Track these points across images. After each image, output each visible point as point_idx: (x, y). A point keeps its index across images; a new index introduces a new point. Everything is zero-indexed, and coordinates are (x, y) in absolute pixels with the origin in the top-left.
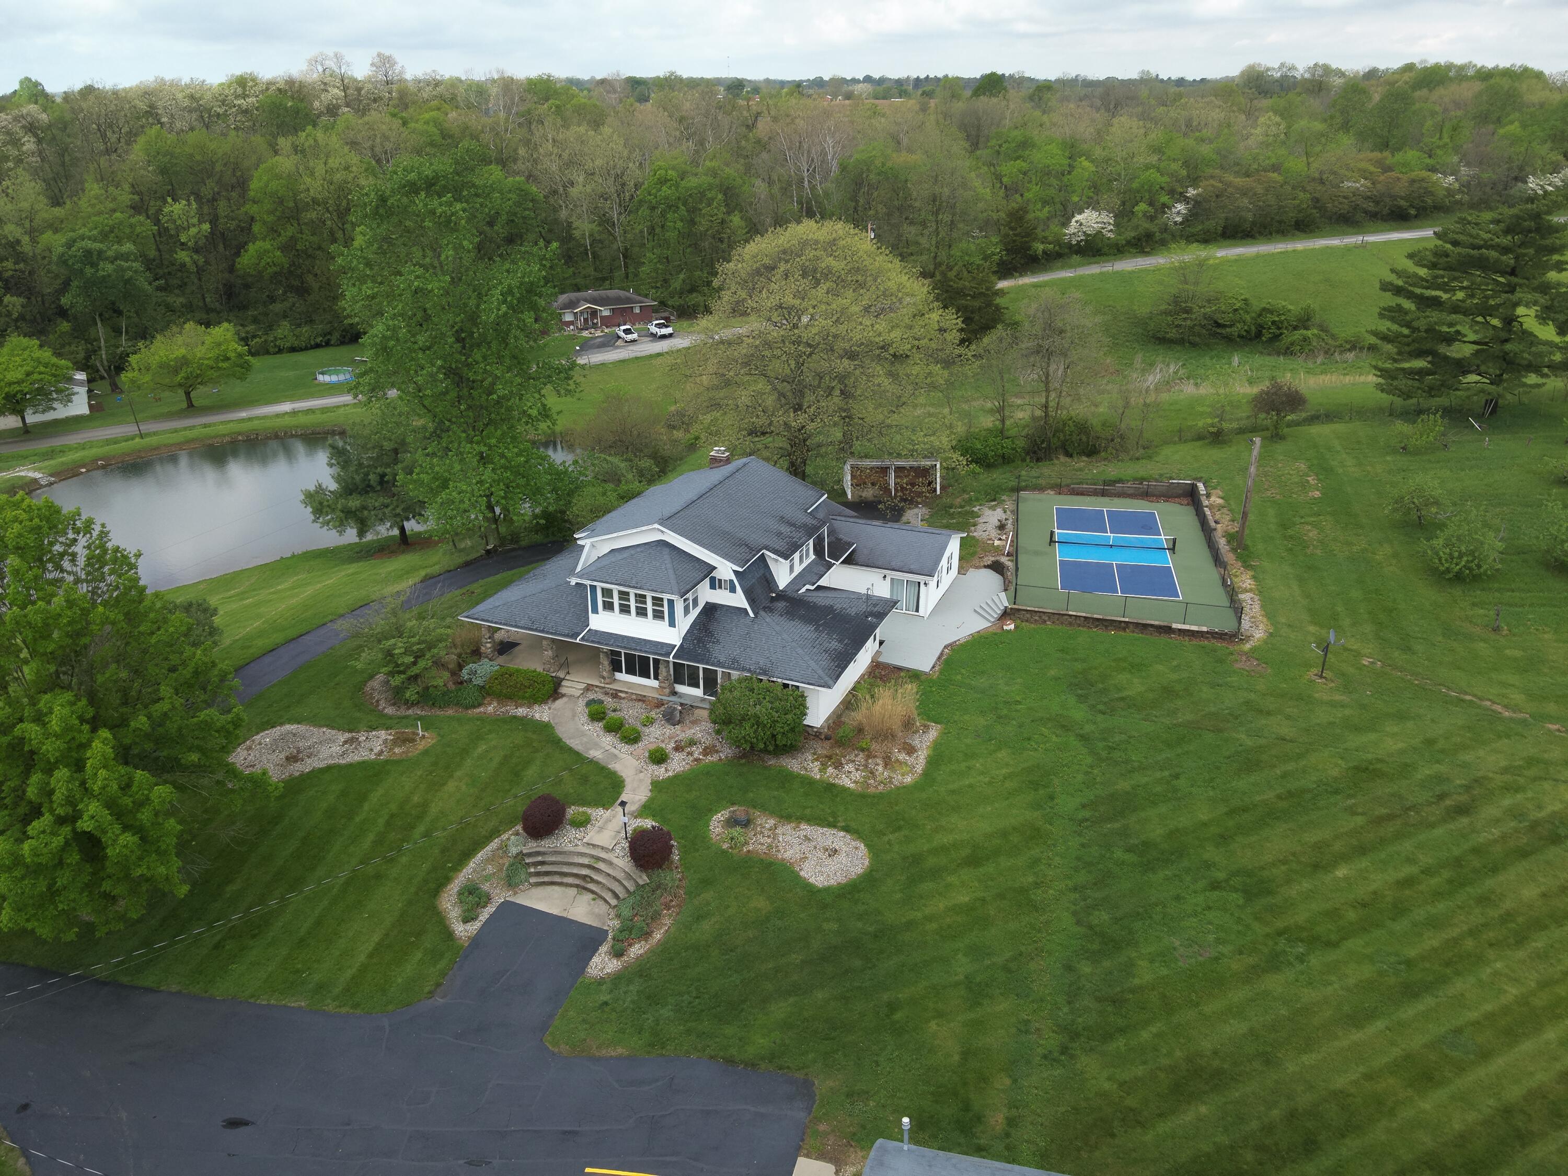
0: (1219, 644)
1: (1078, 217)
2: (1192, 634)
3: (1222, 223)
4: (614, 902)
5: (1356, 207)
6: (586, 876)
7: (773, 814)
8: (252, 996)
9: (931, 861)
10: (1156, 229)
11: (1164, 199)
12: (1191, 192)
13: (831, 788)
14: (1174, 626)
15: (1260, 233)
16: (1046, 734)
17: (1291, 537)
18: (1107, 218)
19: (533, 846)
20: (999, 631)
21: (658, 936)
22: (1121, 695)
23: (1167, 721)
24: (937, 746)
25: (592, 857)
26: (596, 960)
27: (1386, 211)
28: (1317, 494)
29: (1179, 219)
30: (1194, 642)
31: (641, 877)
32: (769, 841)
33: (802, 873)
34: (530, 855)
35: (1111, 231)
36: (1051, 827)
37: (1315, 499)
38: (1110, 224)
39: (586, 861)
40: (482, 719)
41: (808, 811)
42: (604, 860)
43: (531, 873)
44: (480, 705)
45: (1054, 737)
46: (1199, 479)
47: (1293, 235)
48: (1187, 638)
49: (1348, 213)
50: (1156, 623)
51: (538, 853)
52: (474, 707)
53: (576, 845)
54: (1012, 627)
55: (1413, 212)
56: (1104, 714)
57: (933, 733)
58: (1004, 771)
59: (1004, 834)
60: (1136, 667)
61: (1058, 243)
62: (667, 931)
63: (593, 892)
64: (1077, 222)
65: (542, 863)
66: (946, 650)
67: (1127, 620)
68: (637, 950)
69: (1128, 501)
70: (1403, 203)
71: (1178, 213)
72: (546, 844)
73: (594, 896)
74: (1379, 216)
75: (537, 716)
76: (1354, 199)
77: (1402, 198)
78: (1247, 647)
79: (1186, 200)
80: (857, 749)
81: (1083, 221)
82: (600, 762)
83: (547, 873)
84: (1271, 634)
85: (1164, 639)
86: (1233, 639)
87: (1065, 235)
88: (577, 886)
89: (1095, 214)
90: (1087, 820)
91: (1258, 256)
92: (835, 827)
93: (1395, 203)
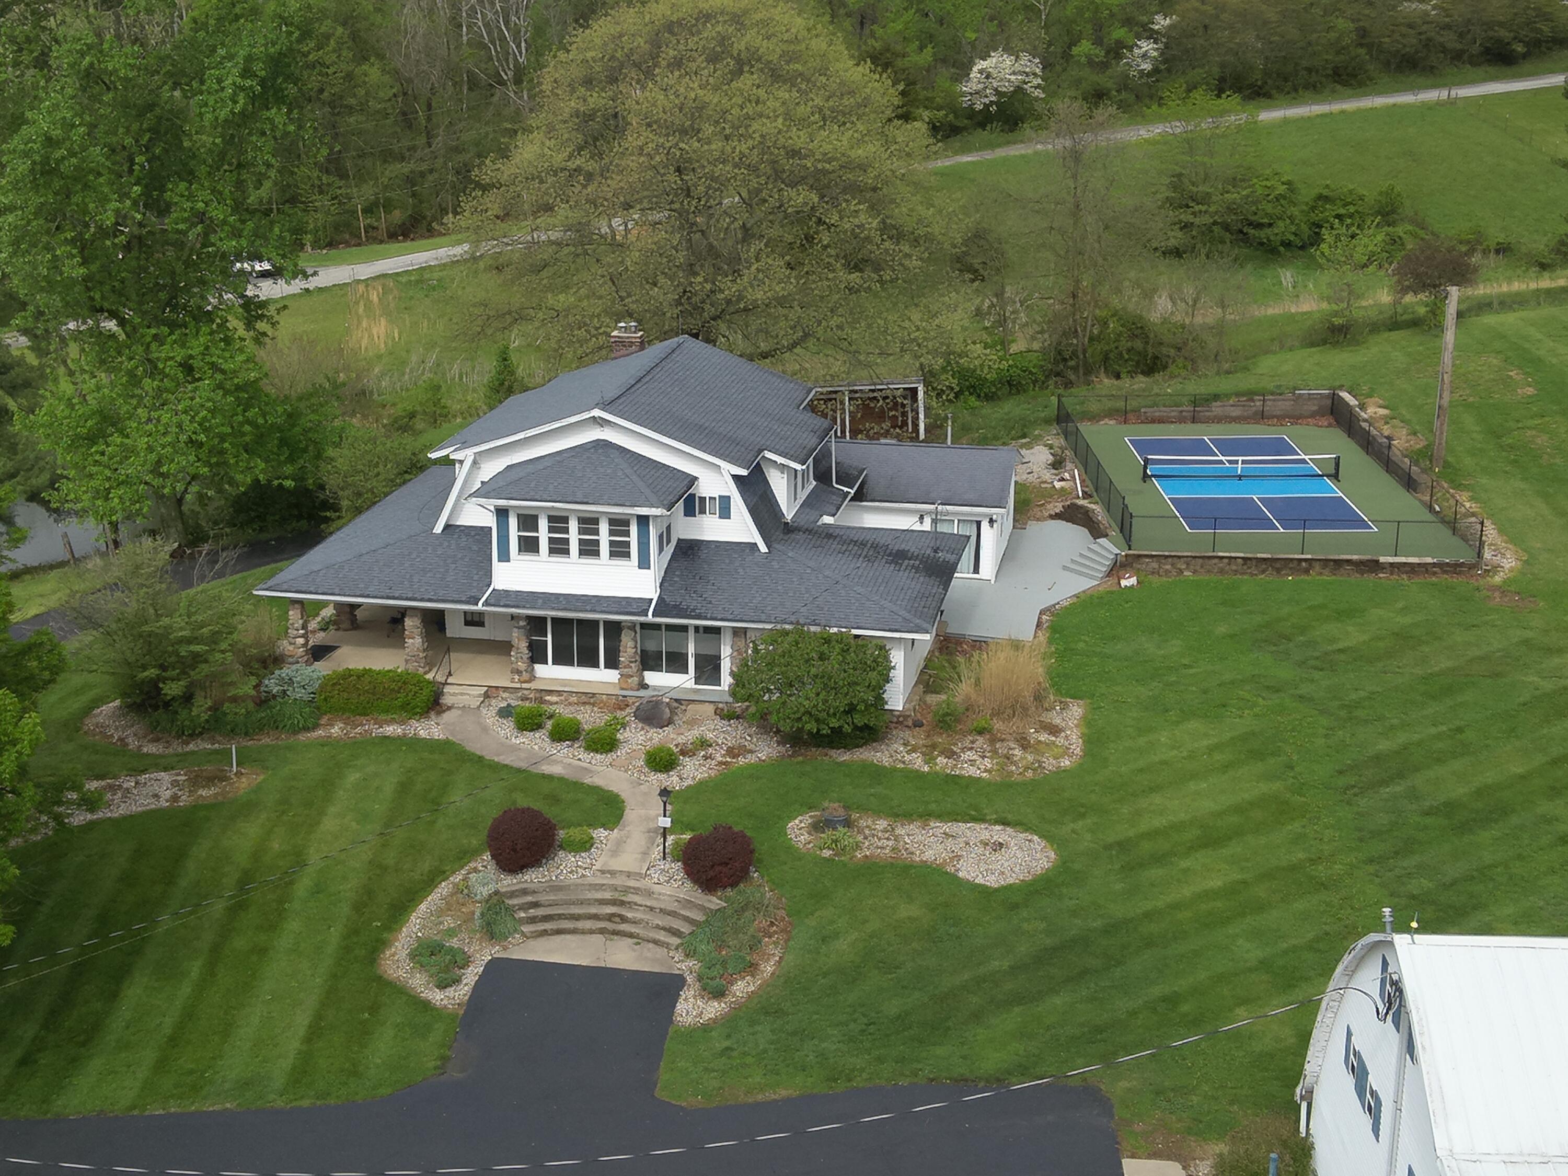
0: (1455, 580)
1: (981, 65)
2: (1412, 569)
3: (1216, 70)
4: (675, 941)
5: (1428, 44)
6: (613, 915)
7: (878, 813)
8: (134, 1107)
9: (1146, 847)
10: (1110, 85)
11: (1119, 33)
12: (1161, 22)
13: (954, 780)
14: (1382, 559)
15: (1279, 89)
16: (1248, 698)
17: (1511, 447)
18: (1029, 64)
19: (508, 882)
20: (1116, 588)
21: (768, 968)
22: (1335, 647)
23: (1418, 671)
24: (1087, 721)
25: (615, 889)
26: (681, 1007)
27: (1476, 49)
28: (1530, 391)
29: (1147, 66)
30: (1416, 580)
31: (710, 901)
32: (890, 843)
33: (961, 874)
34: (512, 895)
35: (1038, 87)
36: (1303, 799)
37: (1530, 396)
38: (1035, 74)
39: (607, 895)
40: (326, 742)
41: (933, 806)
42: (636, 891)
43: (521, 919)
44: (316, 727)
45: (1260, 700)
46: (1341, 387)
47: (1333, 91)
48: (1405, 576)
49: (1417, 52)
50: (1355, 557)
51: (525, 892)
52: (307, 729)
53: (583, 876)
54: (1133, 581)
55: (1520, 48)
56: (1322, 670)
57: (1076, 710)
58: (1205, 743)
59: (1238, 809)
60: (1345, 614)
61: (954, 109)
62: (779, 962)
63: (631, 935)
64: (981, 72)
65: (536, 905)
66: (1044, 617)
67: (1309, 556)
68: (742, 988)
69: (1234, 426)
70: (1504, 34)
71: (1145, 56)
72: (532, 877)
73: (636, 940)
74: (1465, 57)
75: (423, 734)
76: (1425, 28)
77: (1501, 24)
78: (1497, 579)
79: (1152, 36)
80: (970, 732)
81: (994, 73)
82: (566, 777)
83: (547, 918)
84: (1526, 562)
85: (1370, 578)
86: (1473, 572)
87: (963, 94)
88: (602, 931)
89: (1008, 61)
90: (1354, 786)
91: (1286, 121)
92: (983, 820)
93: (1491, 33)
